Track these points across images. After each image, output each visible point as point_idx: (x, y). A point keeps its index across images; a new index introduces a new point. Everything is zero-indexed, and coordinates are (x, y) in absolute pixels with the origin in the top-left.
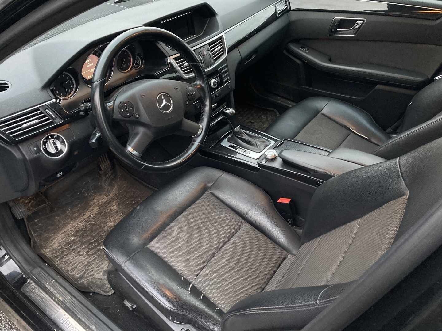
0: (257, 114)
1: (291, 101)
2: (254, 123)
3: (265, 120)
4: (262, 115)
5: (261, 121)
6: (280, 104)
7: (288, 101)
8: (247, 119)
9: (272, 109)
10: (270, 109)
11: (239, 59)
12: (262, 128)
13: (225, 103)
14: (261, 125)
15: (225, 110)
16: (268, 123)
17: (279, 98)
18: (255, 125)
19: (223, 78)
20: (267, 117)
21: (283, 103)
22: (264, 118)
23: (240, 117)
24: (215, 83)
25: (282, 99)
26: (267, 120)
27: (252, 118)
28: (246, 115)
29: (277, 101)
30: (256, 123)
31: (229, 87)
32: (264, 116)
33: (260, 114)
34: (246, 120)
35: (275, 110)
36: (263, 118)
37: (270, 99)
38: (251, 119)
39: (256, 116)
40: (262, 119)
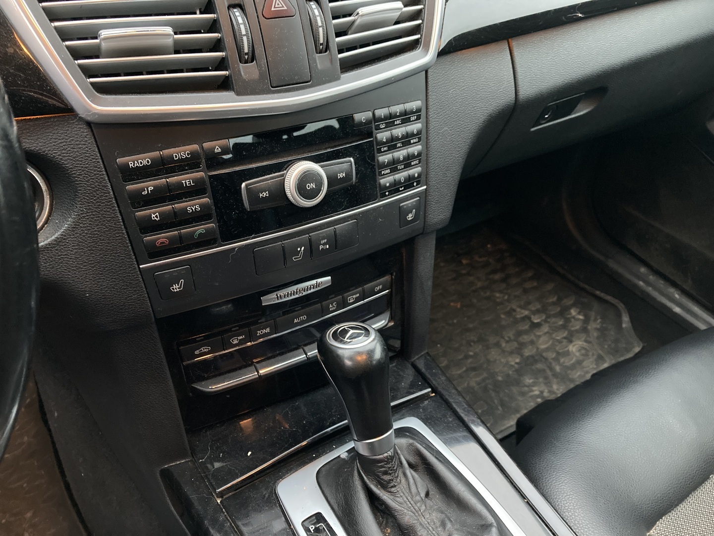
0: (560, 299)
1: (684, 292)
2: (538, 325)
3: (577, 326)
4: (573, 305)
5: (564, 327)
6: (643, 292)
7: (672, 290)
8: (521, 307)
9: (609, 298)
10: (602, 295)
11: (505, 97)
12: (558, 353)
13: (387, 278)
14: (560, 342)
15: (335, 336)
16: (586, 341)
17: (643, 270)
18: (540, 336)
19: (383, 166)
20: (587, 320)
21: (655, 294)
22: (579, 319)
23: (500, 292)
24: (313, 185)
25: (652, 278)
26: (584, 330)
27: (538, 306)
28: (525, 291)
29: (636, 281)
30: (545, 328)
31: (410, 215)
32: (579, 313)
33: (568, 302)
34: (518, 310)
35: (621, 306)
36: (574, 317)
37: (612, 264)
38: (533, 309)
39: (554, 304)
40: (568, 320)
